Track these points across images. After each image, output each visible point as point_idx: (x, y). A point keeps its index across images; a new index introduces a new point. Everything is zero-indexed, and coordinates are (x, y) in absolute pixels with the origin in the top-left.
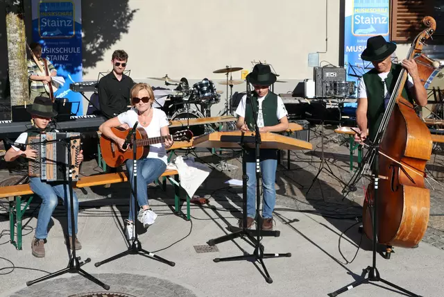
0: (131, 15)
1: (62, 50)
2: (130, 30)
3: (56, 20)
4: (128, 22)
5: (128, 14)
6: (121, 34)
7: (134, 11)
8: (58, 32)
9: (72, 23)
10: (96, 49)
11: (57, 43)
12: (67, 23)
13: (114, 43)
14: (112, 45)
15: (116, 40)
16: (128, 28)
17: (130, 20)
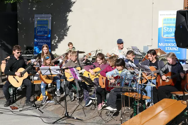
0: (68, 28)
1: (44, 41)
2: (68, 35)
3: (42, 28)
4: (67, 31)
5: (67, 28)
6: (65, 37)
7: (69, 27)
8: (43, 33)
9: (47, 29)
10: (55, 43)
11: (42, 38)
12: (46, 29)
13: (62, 41)
14: (61, 41)
15: (63, 39)
16: (67, 34)
17: (68, 30)
